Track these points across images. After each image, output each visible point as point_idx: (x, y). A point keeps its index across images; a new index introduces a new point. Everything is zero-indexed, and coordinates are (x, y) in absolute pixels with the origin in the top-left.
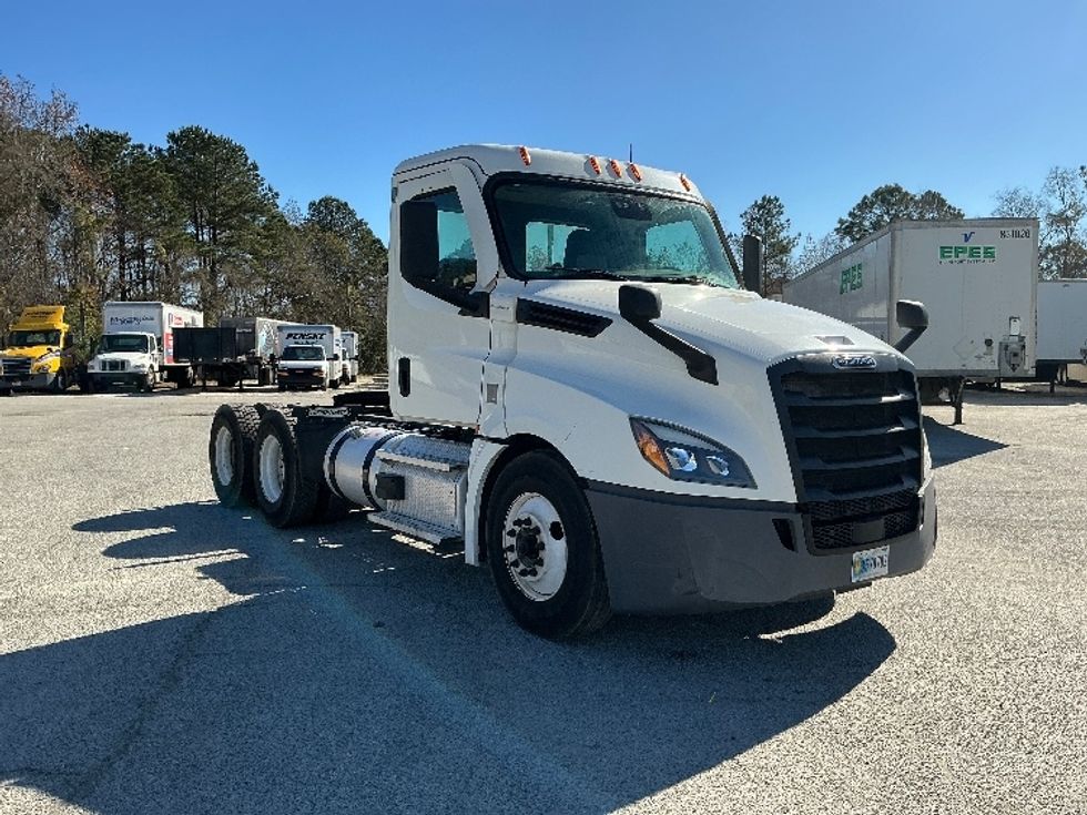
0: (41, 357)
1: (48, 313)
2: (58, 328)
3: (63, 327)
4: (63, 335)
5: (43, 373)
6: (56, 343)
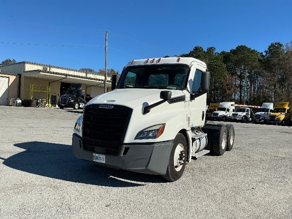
0: (278, 116)
1: (283, 104)
2: (286, 108)
3: (287, 108)
4: (287, 110)
5: (279, 119)
6: (284, 112)
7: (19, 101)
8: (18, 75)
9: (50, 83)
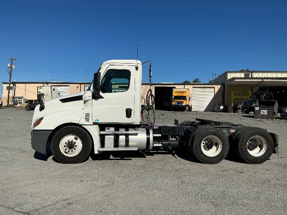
7: (222, 107)
8: (222, 84)
9: (252, 88)
